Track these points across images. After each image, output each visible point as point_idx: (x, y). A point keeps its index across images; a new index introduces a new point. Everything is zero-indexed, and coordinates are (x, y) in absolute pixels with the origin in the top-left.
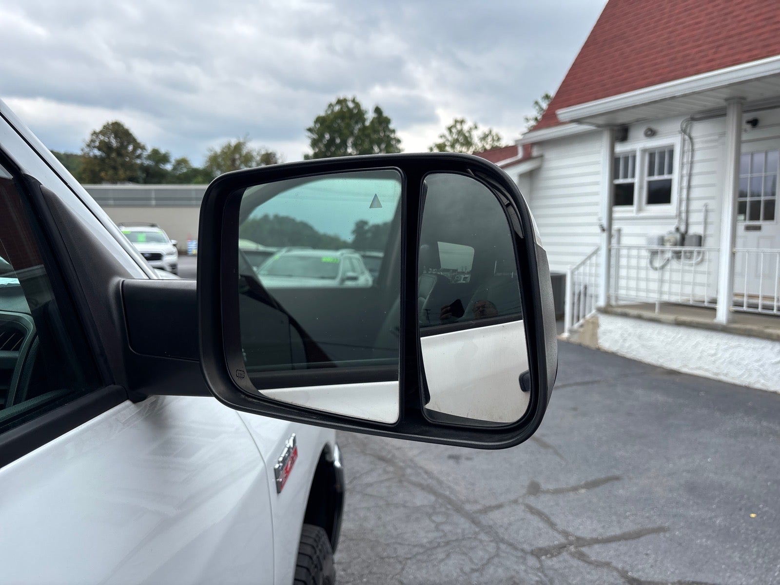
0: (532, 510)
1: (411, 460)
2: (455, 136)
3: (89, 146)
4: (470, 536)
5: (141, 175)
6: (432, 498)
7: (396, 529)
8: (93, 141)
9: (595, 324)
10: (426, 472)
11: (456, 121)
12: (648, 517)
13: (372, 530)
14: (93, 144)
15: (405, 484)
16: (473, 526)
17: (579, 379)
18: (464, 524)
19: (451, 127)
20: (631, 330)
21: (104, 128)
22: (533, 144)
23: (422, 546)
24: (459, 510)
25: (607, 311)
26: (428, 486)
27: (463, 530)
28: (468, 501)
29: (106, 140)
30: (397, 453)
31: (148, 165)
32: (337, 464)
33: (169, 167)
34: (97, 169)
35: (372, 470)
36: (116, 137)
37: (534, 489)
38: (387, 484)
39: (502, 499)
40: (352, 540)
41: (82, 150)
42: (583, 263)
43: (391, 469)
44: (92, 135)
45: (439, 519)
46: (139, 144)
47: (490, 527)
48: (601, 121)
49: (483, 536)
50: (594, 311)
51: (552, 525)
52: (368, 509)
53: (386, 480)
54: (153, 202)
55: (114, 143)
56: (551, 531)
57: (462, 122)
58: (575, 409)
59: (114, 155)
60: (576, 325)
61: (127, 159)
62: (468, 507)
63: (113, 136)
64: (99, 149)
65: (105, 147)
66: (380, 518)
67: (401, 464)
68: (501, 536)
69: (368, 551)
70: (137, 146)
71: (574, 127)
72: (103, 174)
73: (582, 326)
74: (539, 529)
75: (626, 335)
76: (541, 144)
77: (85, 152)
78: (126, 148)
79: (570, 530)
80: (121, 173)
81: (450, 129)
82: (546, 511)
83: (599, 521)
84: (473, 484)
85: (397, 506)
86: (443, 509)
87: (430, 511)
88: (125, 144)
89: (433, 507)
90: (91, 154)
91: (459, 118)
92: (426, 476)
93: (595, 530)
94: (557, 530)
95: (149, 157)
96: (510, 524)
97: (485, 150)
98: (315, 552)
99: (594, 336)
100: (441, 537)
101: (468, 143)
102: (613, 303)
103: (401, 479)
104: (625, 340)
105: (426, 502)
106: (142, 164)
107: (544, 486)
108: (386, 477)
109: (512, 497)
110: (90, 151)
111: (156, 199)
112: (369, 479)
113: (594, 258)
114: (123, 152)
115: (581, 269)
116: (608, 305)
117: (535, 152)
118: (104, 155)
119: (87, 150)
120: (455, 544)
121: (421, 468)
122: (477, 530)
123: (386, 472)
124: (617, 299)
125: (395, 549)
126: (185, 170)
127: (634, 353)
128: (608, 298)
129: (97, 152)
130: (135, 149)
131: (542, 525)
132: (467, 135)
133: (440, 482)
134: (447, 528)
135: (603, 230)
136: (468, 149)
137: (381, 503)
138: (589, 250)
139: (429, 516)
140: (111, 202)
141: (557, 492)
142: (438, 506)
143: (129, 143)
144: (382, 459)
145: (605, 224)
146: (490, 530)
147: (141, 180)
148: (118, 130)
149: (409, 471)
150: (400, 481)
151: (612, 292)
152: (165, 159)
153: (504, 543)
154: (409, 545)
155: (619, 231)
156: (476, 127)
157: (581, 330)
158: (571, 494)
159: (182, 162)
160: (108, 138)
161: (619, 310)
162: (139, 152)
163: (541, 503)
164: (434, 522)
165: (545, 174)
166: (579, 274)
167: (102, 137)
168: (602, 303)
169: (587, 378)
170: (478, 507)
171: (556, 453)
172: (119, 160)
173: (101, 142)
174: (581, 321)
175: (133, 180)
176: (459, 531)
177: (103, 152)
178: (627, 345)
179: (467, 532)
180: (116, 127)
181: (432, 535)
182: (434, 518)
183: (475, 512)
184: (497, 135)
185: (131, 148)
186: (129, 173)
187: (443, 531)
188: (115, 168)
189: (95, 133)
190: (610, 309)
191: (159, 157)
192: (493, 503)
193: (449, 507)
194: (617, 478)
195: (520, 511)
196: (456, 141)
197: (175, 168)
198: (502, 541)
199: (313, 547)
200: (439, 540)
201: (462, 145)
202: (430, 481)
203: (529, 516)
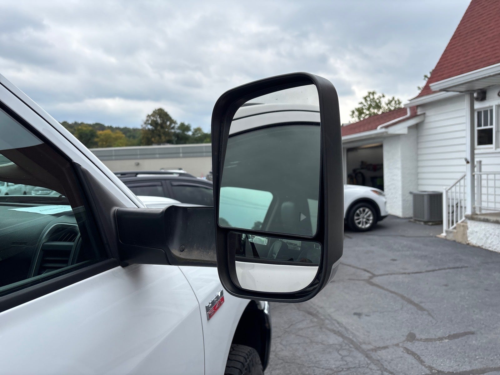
0: (408, 351)
1: (329, 315)
2: (369, 103)
3: (145, 123)
4: (364, 365)
5: (174, 139)
6: (341, 339)
7: (315, 358)
8: (147, 120)
9: (466, 228)
10: (338, 323)
11: (370, 93)
12: (492, 360)
13: (300, 358)
14: (147, 122)
15: (324, 330)
16: (366, 359)
17: (451, 265)
18: (361, 357)
19: (367, 97)
20: (491, 231)
21: (153, 113)
22: (418, 106)
23: (331, 369)
24: (358, 348)
25: (473, 217)
26: (338, 332)
27: (360, 361)
28: (365, 343)
29: (155, 119)
30: (320, 311)
31: (178, 132)
32: (266, 311)
33: (190, 133)
34: (150, 136)
35: (303, 320)
36: (160, 117)
37: (411, 337)
38: (312, 329)
39: (388, 343)
40: (287, 362)
41: (142, 126)
42: (455, 185)
43: (315, 320)
44: (147, 117)
45: (344, 353)
46: (173, 120)
47: (378, 360)
48: (463, 89)
49: (373, 366)
50: (464, 218)
51: (422, 362)
52: (299, 344)
53: (312, 327)
54: (181, 155)
55: (159, 121)
56: (420, 366)
57: (373, 93)
58: (446, 285)
59: (159, 128)
60: (451, 228)
61: (167, 130)
62: (364, 346)
63: (159, 117)
64: (151, 125)
65: (154, 123)
66: (305, 350)
67: (322, 317)
68: (385, 367)
69: (297, 370)
70: (172, 122)
71: (444, 94)
72: (153, 139)
73: (455, 228)
74: (412, 364)
75: (488, 235)
76: (423, 106)
77: (143, 127)
78: (166, 123)
79: (434, 366)
80: (163, 138)
81: (365, 98)
82: (418, 353)
83: (456, 362)
84: (369, 332)
85: (317, 343)
86: (347, 347)
87: (339, 348)
88: (165, 121)
89: (341, 345)
90: (147, 128)
91: (372, 91)
92: (337, 326)
93: (452, 367)
94: (425, 366)
95: (179, 128)
96: (392, 360)
97: (390, 110)
98: (246, 361)
99: (465, 235)
100: (344, 365)
101: (378, 106)
102: (478, 212)
103: (322, 326)
104: (487, 238)
105: (336, 342)
106: (175, 132)
107: (418, 336)
108: (312, 325)
109: (395, 342)
110: (146, 126)
111: (183, 153)
112: (301, 326)
113: (462, 181)
114: (164, 125)
115: (453, 189)
116: (474, 213)
117: (419, 112)
118: (154, 128)
119: (144, 126)
120: (354, 370)
121: (335, 320)
122: (369, 362)
123: (312, 321)
124: (481, 209)
125: (314, 370)
126: (199, 135)
127: (494, 247)
128: (474, 208)
129: (150, 127)
130: (171, 124)
131: (414, 361)
132: (378, 101)
133: (347, 330)
134: (349, 359)
135: (468, 162)
136: (379, 111)
137: (308, 341)
138: (459, 176)
139: (338, 351)
140: (158, 156)
141: (427, 340)
142: (344, 345)
143: (167, 120)
144: (310, 313)
145: (469, 159)
146: (378, 362)
147: (174, 142)
148: (161, 113)
149: (327, 321)
150: (321, 328)
151: (476, 204)
152: (187, 128)
153: (387, 372)
154: (323, 368)
155: (480, 162)
156: (384, 96)
157: (455, 231)
158: (438, 342)
159: (198, 130)
160: (156, 118)
161: (482, 217)
162: (173, 125)
163: (415, 347)
164: (340, 355)
165: (427, 126)
166: (452, 193)
167: (152, 118)
168: (469, 212)
169: (458, 265)
170: (371, 347)
171: (429, 314)
172: (162, 130)
173: (152, 121)
174: (455, 225)
175: (170, 142)
176: (357, 362)
177: (153, 126)
178: (489, 241)
179: (362, 363)
180: (160, 111)
181: (338, 363)
182: (341, 352)
183: (368, 350)
184: (399, 100)
185: (168, 123)
186: (167, 138)
187: (346, 361)
188: (160, 136)
189: (149, 116)
190: (476, 216)
191: (184, 128)
192: (381, 345)
193: (351, 346)
194: (473, 333)
195: (400, 351)
196: (370, 106)
197: (193, 134)
198: (386, 370)
199: (245, 358)
200: (343, 367)
201: (374, 108)
202: (340, 328)
203: (406, 355)
